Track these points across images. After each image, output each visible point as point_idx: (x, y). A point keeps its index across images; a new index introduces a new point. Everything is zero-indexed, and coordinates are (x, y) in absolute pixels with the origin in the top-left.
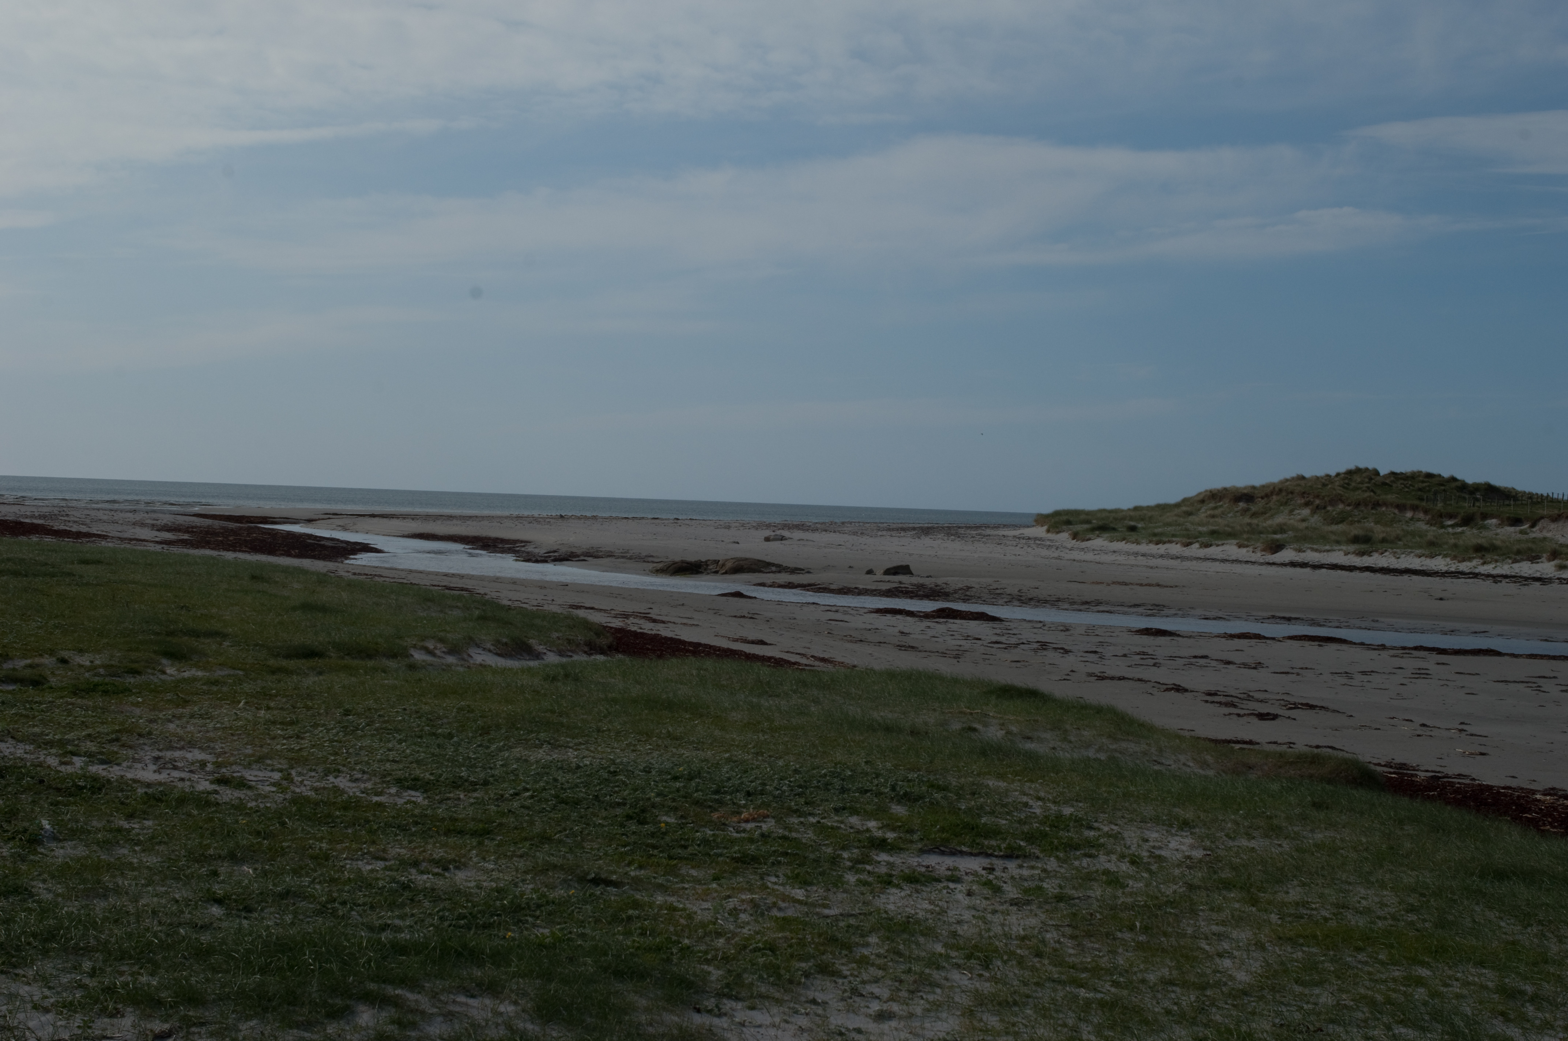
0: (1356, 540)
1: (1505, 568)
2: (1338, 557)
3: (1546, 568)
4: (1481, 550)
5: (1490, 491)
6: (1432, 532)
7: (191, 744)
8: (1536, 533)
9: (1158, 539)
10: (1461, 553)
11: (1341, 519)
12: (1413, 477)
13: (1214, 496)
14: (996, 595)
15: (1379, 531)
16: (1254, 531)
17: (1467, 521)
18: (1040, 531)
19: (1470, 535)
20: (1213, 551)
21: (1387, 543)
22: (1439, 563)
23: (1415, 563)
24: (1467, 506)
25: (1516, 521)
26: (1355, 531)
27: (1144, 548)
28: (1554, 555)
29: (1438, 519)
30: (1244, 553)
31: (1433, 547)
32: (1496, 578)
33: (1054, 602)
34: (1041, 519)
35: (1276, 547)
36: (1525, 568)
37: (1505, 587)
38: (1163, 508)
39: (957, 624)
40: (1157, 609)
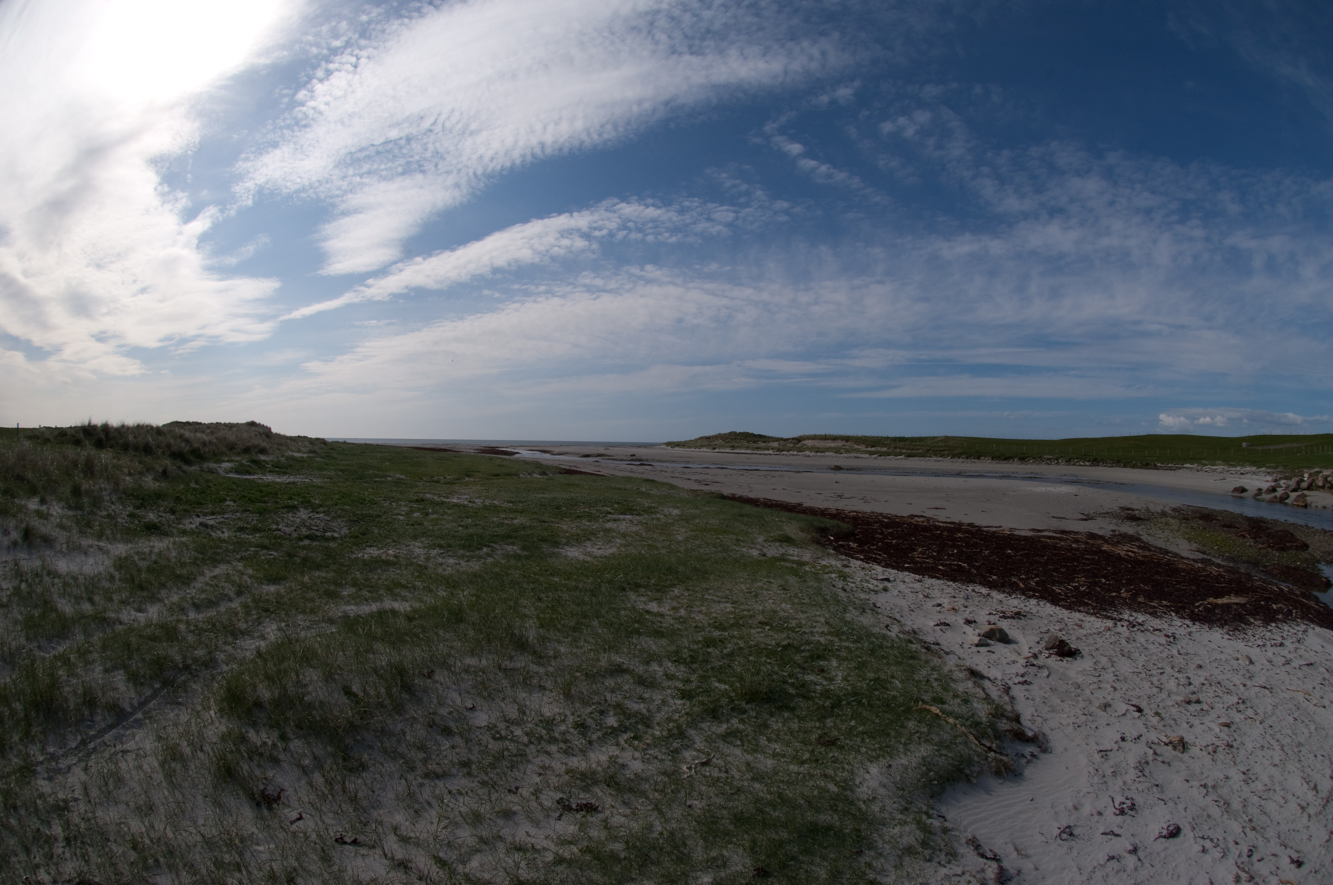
0: (732, 447)
1: (762, 452)
2: (727, 450)
3: (771, 452)
4: (757, 448)
5: (760, 436)
6: (747, 445)
7: (465, 494)
8: (769, 444)
9: (689, 447)
10: (753, 449)
11: (729, 442)
12: (744, 433)
14: (653, 460)
15: (736, 445)
16: (710, 445)
17: (755, 442)
19: (755, 445)
20: (701, 450)
21: (738, 448)
22: (749, 451)
23: (744, 451)
24: (755, 439)
25: (765, 442)
26: (731, 445)
27: (687, 450)
28: (772, 449)
29: (748, 442)
30: (707, 450)
31: (747, 448)
32: (759, 454)
33: (666, 461)
35: (714, 449)
36: (766, 452)
37: (761, 456)
38: (691, 441)
39: (643, 467)
40: (688, 462)
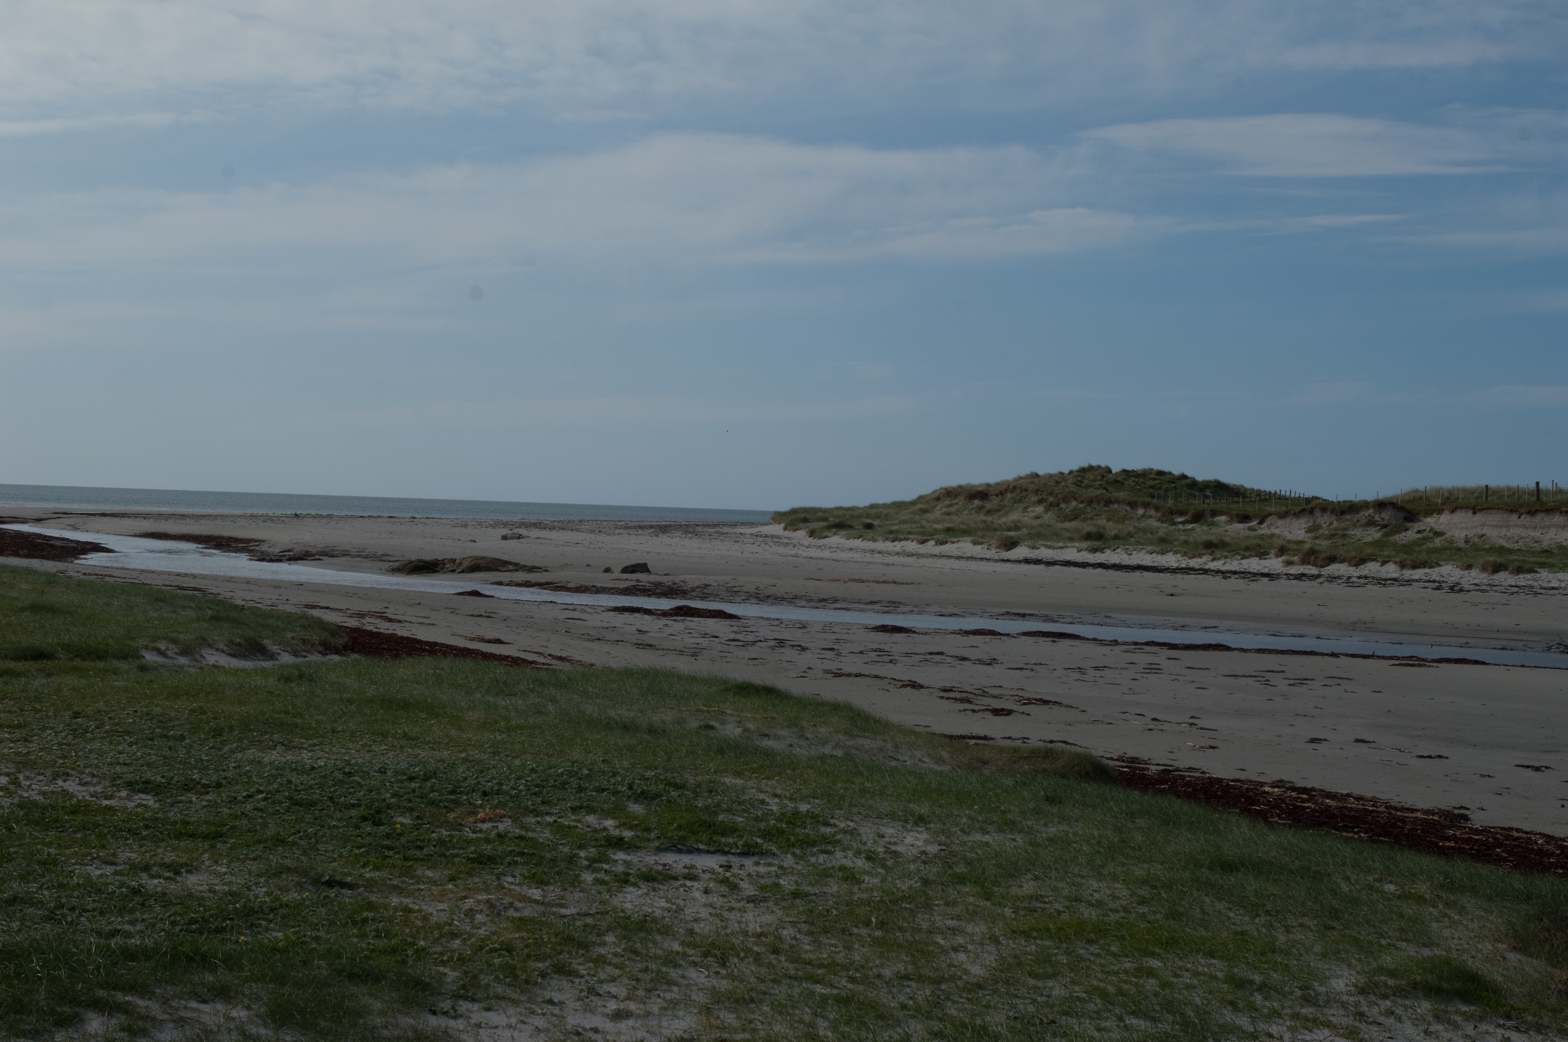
0: (1088, 537)
1: (1234, 565)
2: (1071, 554)
3: (1274, 564)
4: (1211, 547)
5: (1219, 488)
6: (1163, 529)
8: (1264, 530)
9: (894, 536)
10: (1192, 549)
11: (1075, 516)
12: (1144, 474)
13: (950, 493)
14: (733, 593)
15: (1111, 529)
16: (989, 528)
17: (1198, 518)
18: (777, 529)
19: (1200, 532)
20: (948, 548)
21: (1118, 540)
22: (1170, 560)
23: (1146, 559)
24: (1197, 504)
25: (1244, 518)
26: (1088, 528)
27: (880, 545)
28: (1282, 551)
29: (1169, 515)
30: (978, 550)
31: (1164, 544)
32: (1225, 574)
33: (792, 600)
34: (778, 517)
35: (1010, 544)
36: (1254, 564)
37: (1236, 583)
38: (899, 506)
39: (694, 622)
40: (894, 606)
